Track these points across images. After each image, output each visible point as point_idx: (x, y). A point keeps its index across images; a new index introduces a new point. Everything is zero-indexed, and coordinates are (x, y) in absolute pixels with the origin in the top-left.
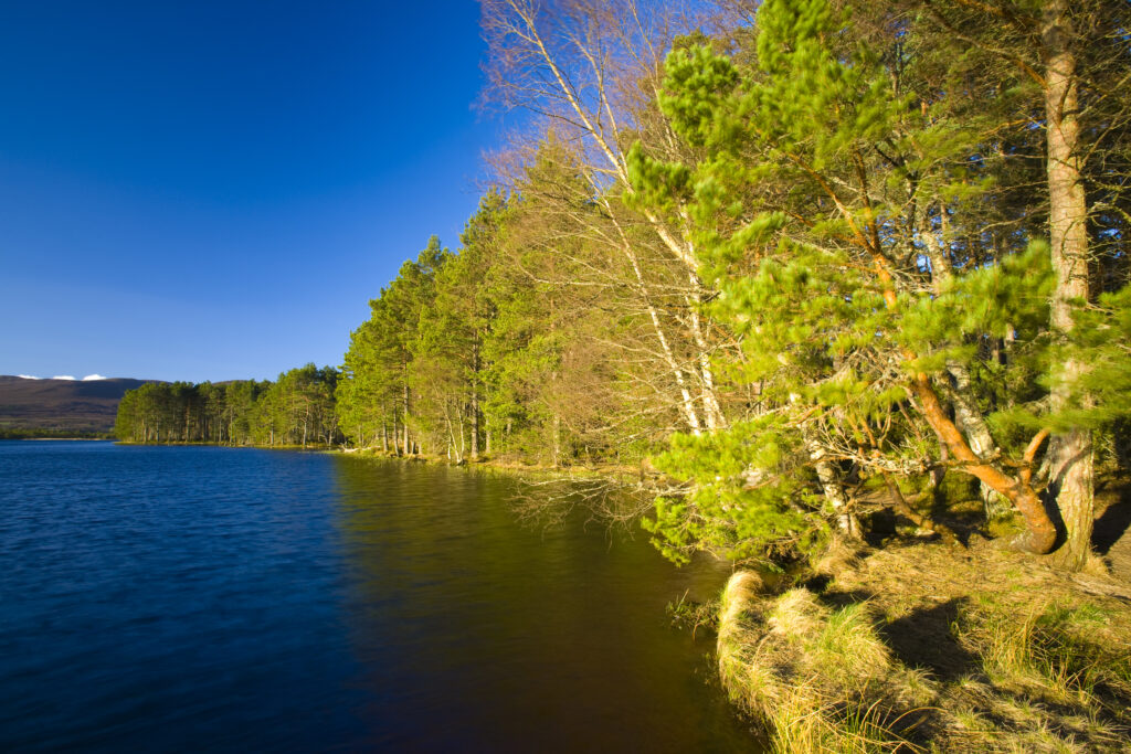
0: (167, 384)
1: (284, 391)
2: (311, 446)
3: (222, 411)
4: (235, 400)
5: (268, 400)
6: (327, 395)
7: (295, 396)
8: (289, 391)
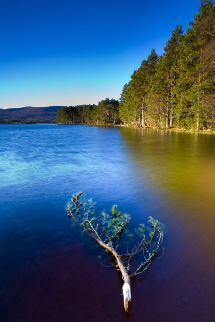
0: (67, 107)
1: (100, 107)
2: (109, 124)
3: (82, 114)
4: (86, 111)
5: (96, 110)
6: (113, 108)
7: (103, 109)
8: (102, 107)
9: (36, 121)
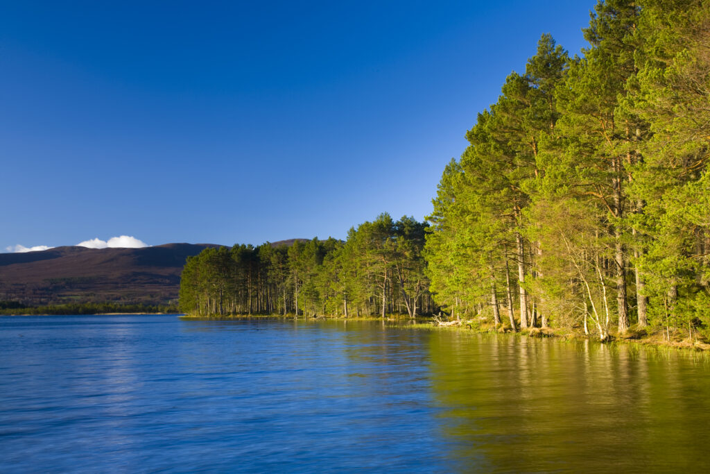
0: (226, 248)
1: (356, 251)
2: (392, 319)
3: (285, 277)
4: (299, 264)
5: (339, 263)
6: (407, 254)
7: (369, 256)
8: (363, 250)
9: (95, 306)
